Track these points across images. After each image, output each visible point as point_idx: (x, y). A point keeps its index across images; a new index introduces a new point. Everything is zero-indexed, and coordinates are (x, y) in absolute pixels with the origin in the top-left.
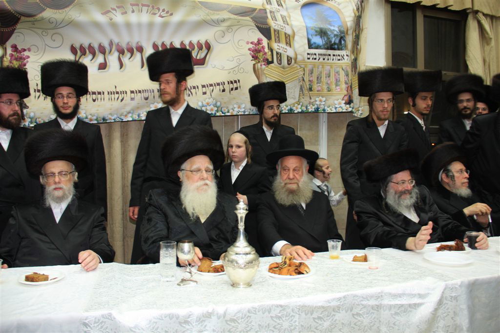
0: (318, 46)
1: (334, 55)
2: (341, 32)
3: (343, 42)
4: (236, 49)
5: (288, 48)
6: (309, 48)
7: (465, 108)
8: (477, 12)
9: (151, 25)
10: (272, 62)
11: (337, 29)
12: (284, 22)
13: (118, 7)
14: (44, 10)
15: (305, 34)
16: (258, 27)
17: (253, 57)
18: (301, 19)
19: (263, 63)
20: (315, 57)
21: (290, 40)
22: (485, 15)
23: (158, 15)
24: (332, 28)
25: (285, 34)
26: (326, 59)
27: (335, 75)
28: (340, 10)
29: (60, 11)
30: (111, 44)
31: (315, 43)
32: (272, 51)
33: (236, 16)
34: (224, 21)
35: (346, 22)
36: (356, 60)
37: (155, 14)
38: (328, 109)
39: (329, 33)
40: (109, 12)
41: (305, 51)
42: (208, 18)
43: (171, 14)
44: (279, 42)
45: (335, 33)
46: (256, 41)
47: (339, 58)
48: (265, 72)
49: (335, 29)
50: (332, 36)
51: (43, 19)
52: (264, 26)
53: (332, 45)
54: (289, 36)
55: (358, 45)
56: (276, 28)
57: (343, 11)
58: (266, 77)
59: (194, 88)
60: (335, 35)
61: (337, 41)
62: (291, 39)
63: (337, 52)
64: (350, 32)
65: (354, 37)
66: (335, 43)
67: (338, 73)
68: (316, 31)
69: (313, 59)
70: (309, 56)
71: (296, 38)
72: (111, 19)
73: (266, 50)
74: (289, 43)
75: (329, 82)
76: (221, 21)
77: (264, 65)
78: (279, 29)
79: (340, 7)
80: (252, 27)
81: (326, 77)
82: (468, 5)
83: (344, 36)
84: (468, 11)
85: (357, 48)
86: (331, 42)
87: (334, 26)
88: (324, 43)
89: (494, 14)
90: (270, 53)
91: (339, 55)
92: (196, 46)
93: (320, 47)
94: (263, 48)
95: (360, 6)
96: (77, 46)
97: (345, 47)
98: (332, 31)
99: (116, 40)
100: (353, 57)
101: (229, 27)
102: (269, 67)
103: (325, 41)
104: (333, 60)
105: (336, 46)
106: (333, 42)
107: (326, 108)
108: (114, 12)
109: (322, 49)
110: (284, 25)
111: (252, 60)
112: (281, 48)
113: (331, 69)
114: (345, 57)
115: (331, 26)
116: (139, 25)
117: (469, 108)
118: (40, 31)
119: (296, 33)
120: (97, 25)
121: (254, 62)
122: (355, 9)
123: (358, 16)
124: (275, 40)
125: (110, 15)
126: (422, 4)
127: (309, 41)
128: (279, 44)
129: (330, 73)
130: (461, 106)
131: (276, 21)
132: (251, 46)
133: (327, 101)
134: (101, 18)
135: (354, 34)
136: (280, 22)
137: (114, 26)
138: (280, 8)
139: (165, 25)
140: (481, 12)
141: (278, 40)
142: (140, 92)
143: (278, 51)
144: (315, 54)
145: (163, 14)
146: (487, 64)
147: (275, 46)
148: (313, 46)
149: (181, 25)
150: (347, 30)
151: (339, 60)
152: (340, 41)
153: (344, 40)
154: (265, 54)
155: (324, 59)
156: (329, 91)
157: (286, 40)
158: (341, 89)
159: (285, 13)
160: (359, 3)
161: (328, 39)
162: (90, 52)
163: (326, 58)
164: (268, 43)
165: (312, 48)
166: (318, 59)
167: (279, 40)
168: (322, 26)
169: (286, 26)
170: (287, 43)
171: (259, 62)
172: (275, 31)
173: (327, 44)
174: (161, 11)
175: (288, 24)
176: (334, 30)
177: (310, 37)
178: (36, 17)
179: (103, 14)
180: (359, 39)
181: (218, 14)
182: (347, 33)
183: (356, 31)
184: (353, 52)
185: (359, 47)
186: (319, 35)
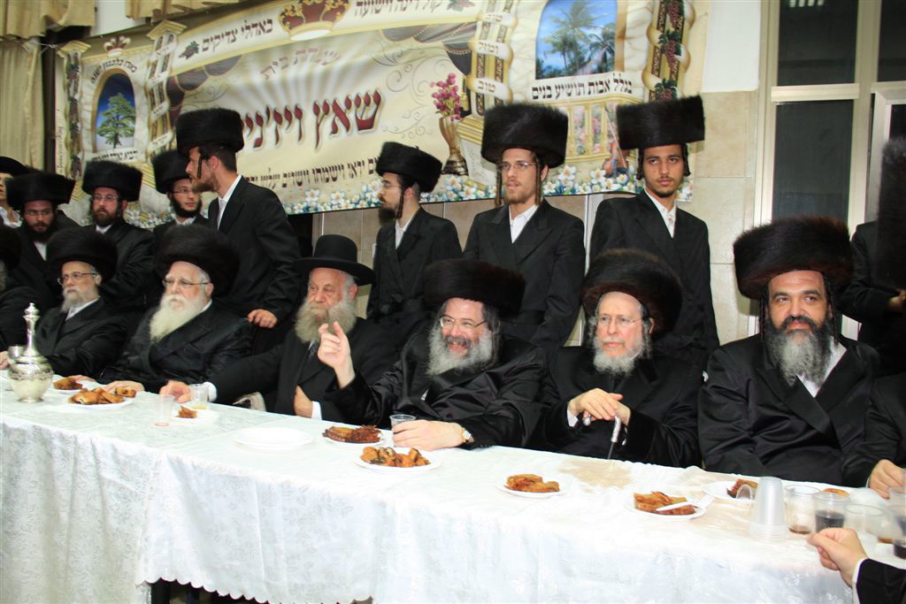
0: (555, 70)
1: (591, 84)
2: (608, 36)
3: (608, 56)
4: (414, 96)
5: (498, 84)
6: (537, 78)
9: (309, 80)
10: (469, 112)
11: (598, 32)
12: (499, 38)
13: (281, 60)
14: (207, 78)
15: (533, 53)
16: (451, 56)
17: (438, 107)
19: (455, 116)
20: (548, 92)
21: (502, 69)
23: (323, 61)
24: (588, 32)
25: (497, 58)
26: (574, 94)
27: (594, 122)
30: (268, 112)
31: (549, 67)
32: (468, 91)
34: (402, 55)
35: (626, 14)
36: (669, 84)
37: (319, 61)
38: (581, 188)
39: (580, 43)
40: (270, 67)
41: (528, 84)
42: (382, 54)
43: (339, 57)
44: (483, 75)
45: (594, 40)
46: (444, 79)
47: (601, 87)
48: (459, 131)
50: (587, 47)
51: (203, 90)
52: (462, 53)
54: (502, 61)
55: (678, 53)
56: (482, 51)
58: (461, 138)
59: (359, 164)
60: (596, 46)
62: (506, 66)
63: (596, 77)
64: (637, 32)
65: (657, 40)
67: (598, 117)
68: (555, 45)
69: (544, 97)
70: (536, 93)
71: (515, 63)
72: (268, 77)
73: (460, 92)
74: (500, 76)
75: (582, 137)
76: (399, 56)
77: (457, 118)
78: (486, 52)
80: (442, 58)
81: (576, 128)
85: (672, 61)
87: (595, 27)
88: (568, 63)
90: (465, 97)
91: (601, 83)
93: (560, 72)
94: (455, 90)
97: (618, 66)
98: (586, 39)
99: (272, 106)
100: (654, 81)
101: (409, 63)
102: (465, 121)
103: (571, 60)
104: (590, 93)
107: (577, 186)
108: (274, 67)
109: (563, 76)
110: (497, 44)
111: (437, 112)
112: (485, 86)
113: (586, 112)
115: (589, 27)
116: (296, 82)
119: (515, 56)
120: (252, 89)
121: (440, 115)
124: (478, 72)
125: (270, 72)
127: (538, 64)
128: (482, 80)
129: (584, 119)
131: (487, 39)
132: (436, 89)
133: (578, 174)
134: (257, 78)
135: (657, 35)
136: (492, 40)
137: (269, 87)
138: (505, 13)
139: (325, 76)
141: (482, 72)
142: (293, 174)
143: (480, 91)
144: (549, 88)
145: (329, 59)
147: (476, 84)
148: (545, 74)
149: (345, 71)
150: (624, 31)
151: (601, 91)
153: (612, 52)
154: (458, 99)
155: (569, 95)
156: (582, 154)
157: (496, 70)
158: (601, 148)
159: (509, 22)
161: (578, 54)
162: (248, 125)
163: (574, 91)
164: (464, 81)
165: (543, 77)
166: (554, 95)
167: (484, 73)
168: (570, 32)
169: (500, 45)
170: (496, 75)
171: (449, 114)
172: (479, 56)
173: (574, 64)
174: (328, 55)
175: (505, 41)
176: (591, 36)
177: (541, 57)
178: (197, 89)
179: (262, 72)
180: (681, 40)
181: (398, 45)
182: (623, 36)
183: (661, 25)
184: (656, 71)
185: (682, 58)
186: (559, 50)
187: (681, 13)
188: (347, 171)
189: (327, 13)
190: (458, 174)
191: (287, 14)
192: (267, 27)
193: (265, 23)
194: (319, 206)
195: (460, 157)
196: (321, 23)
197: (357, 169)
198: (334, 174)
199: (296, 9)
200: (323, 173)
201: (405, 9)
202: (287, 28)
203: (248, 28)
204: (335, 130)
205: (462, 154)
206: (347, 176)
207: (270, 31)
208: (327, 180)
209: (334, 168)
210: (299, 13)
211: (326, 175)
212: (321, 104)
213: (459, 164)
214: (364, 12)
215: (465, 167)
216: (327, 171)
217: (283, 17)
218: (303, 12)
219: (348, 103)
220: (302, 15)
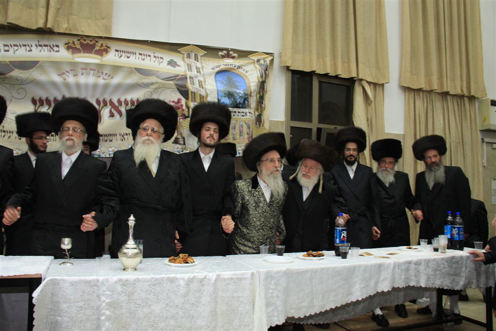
1: (239, 112)
2: (245, 94)
3: (246, 102)
7: (351, 155)
8: (361, 80)
9: (95, 86)
10: (188, 117)
11: (242, 92)
12: (200, 86)
13: (71, 70)
14: (13, 70)
15: (216, 95)
16: (178, 90)
18: (214, 83)
19: (181, 118)
22: (369, 83)
23: (102, 77)
24: (238, 91)
25: (200, 95)
27: (239, 128)
28: (247, 76)
29: (26, 71)
32: (188, 108)
33: (162, 81)
34: (152, 84)
35: (250, 86)
36: (260, 116)
37: (99, 77)
39: (236, 95)
40: (64, 73)
42: (140, 81)
43: (112, 78)
45: (241, 95)
46: (176, 100)
47: (243, 114)
48: (182, 124)
49: (241, 92)
50: (238, 97)
51: (11, 77)
52: (183, 89)
53: (238, 104)
54: (203, 96)
55: (262, 104)
56: (193, 90)
57: (249, 77)
58: (183, 128)
59: (127, 134)
60: (240, 97)
61: (242, 102)
62: (205, 99)
63: (241, 110)
64: (254, 94)
65: (258, 98)
66: (240, 103)
67: (242, 126)
68: (225, 94)
71: (209, 98)
72: (65, 79)
73: (184, 107)
75: (234, 133)
76: (150, 84)
77: (182, 119)
78: (195, 91)
79: (247, 74)
80: (174, 90)
82: (354, 75)
83: (248, 98)
84: (355, 79)
85: (261, 107)
86: (236, 102)
87: (240, 90)
89: (376, 82)
90: (187, 110)
91: (243, 112)
92: (129, 103)
94: (182, 106)
95: (264, 74)
96: (37, 98)
97: (249, 106)
98: (238, 94)
100: (257, 113)
101: (156, 89)
102: (186, 120)
103: (232, 101)
104: (238, 116)
105: (241, 105)
106: (238, 102)
108: (67, 74)
110: (199, 88)
113: (236, 123)
114: (248, 114)
115: (238, 89)
116: (87, 86)
117: (354, 156)
118: (8, 86)
119: (209, 95)
120: (54, 84)
122: (259, 76)
123: (261, 82)
124: (192, 99)
125: (63, 76)
126: (316, 72)
129: (235, 126)
130: (347, 153)
131: (194, 85)
134: (57, 79)
135: (258, 96)
136: (197, 85)
137: (67, 85)
138: (198, 74)
139: (105, 87)
140: (364, 80)
145: (106, 77)
146: (369, 121)
149: (118, 87)
150: (251, 93)
151: (243, 116)
152: (244, 102)
153: (248, 101)
154: (183, 110)
156: (234, 140)
157: (201, 100)
158: (244, 139)
159: (201, 79)
160: (263, 71)
161: (235, 99)
162: (47, 104)
164: (186, 103)
167: (195, 100)
168: (230, 90)
169: (201, 89)
172: (192, 92)
173: (233, 103)
174: (104, 74)
175: (203, 88)
176: (239, 93)
177: (220, 98)
178: (6, 76)
179: (59, 75)
180: (263, 99)
181: (148, 79)
182: (250, 95)
183: (259, 93)
184: (257, 110)
185: (263, 105)
186: (227, 96)
187: (264, 89)
188: (119, 137)
189: (97, 50)
190: (181, 144)
191: (69, 45)
192: (56, 49)
193: (53, 46)
194: (101, 154)
195: (182, 136)
196: (93, 55)
197: (126, 137)
198: (111, 138)
199: (76, 43)
200: (104, 137)
201: (144, 60)
202: (71, 52)
203: (41, 46)
204: (112, 115)
205: (183, 135)
206: (119, 140)
207: (58, 51)
208: (106, 141)
209: (110, 135)
210: (78, 47)
211: (106, 138)
212: (101, 100)
213: (181, 140)
214: (120, 56)
215: (184, 141)
216: (106, 136)
217: (67, 46)
218: (80, 46)
219: (119, 102)
220: (80, 48)
